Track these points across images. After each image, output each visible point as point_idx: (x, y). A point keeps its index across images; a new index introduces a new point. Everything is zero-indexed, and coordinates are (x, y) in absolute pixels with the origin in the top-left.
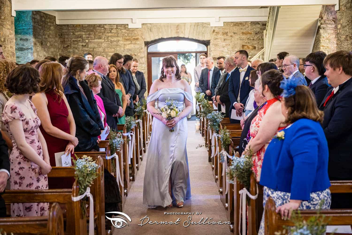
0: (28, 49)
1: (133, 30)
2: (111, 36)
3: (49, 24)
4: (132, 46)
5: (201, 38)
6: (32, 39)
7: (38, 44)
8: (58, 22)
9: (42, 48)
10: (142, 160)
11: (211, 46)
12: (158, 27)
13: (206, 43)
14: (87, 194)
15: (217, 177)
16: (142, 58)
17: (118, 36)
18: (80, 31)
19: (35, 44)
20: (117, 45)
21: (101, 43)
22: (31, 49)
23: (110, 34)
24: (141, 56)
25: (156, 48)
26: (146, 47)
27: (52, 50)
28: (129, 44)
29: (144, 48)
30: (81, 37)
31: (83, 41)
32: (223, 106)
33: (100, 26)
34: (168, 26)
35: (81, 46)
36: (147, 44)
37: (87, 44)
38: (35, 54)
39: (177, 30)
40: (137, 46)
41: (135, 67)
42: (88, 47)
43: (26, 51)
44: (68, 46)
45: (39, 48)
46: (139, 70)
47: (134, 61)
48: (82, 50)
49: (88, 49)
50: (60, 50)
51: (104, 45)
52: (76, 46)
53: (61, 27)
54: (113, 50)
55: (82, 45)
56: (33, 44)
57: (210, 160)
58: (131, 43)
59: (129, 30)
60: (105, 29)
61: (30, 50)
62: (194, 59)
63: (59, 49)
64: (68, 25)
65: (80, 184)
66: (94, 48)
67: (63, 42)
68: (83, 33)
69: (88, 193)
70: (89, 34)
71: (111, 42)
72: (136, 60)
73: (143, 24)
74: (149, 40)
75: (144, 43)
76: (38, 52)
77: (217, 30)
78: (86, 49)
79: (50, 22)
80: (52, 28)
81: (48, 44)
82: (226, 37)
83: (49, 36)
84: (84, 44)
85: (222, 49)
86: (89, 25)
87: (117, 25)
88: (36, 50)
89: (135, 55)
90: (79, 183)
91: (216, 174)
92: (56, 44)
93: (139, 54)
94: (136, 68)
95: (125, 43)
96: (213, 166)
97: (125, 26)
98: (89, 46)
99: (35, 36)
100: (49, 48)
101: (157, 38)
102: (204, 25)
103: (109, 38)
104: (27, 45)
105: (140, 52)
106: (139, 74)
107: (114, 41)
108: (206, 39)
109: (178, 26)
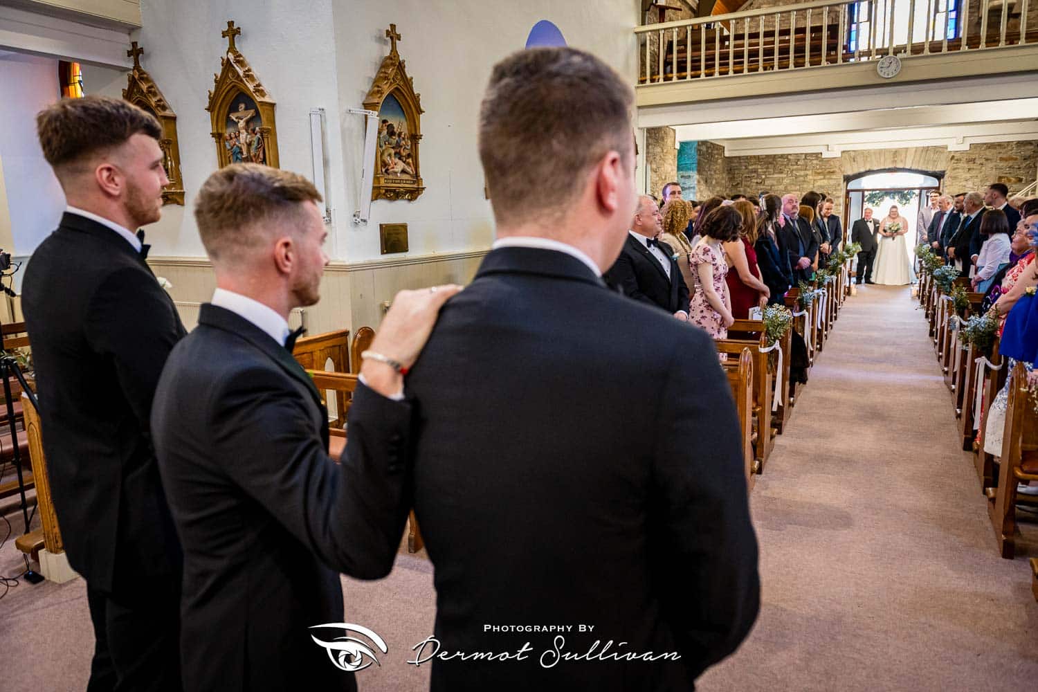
0: (689, 188)
1: (829, 160)
2: (797, 170)
3: (716, 156)
4: (825, 182)
5: (930, 169)
6: (695, 176)
7: (702, 182)
8: (727, 154)
9: (706, 186)
10: (832, 328)
11: (946, 180)
12: (866, 155)
13: (939, 176)
14: (776, 347)
15: (941, 354)
16: (838, 197)
17: (806, 170)
18: (755, 164)
19: (699, 182)
20: (804, 181)
21: (783, 179)
22: (694, 188)
23: (795, 167)
24: (837, 195)
25: (860, 184)
26: (845, 183)
27: (718, 189)
28: (821, 179)
29: (843, 185)
30: (755, 171)
31: (759, 176)
32: (959, 261)
33: (782, 156)
34: (881, 152)
35: (755, 184)
36: (848, 179)
37: (764, 180)
38: (698, 195)
39: (894, 158)
40: (832, 182)
41: (828, 209)
42: (764, 185)
43: (687, 191)
44: (738, 184)
45: (703, 187)
46: (834, 214)
47: (827, 201)
48: (756, 189)
49: (764, 187)
50: (728, 190)
51: (786, 181)
52: (749, 183)
53: (730, 159)
54: (798, 187)
55: (757, 183)
56: (696, 182)
57: (931, 334)
58: (824, 178)
59: (822, 160)
60: (789, 160)
61: (692, 190)
62: (917, 198)
63: (726, 188)
64: (739, 157)
65: (769, 334)
66: (771, 186)
67: (732, 179)
68: (759, 167)
69: (777, 345)
70: (767, 168)
71: (797, 177)
72: (830, 201)
73: (843, 152)
74: (850, 173)
75: (842, 178)
76: (701, 191)
77: (957, 156)
78: (762, 187)
79: (717, 154)
80: (720, 161)
81: (714, 182)
82: (972, 166)
83: (715, 171)
84: (759, 181)
85: (964, 183)
86: (767, 156)
87: (806, 154)
88: (699, 189)
89: (829, 194)
90: (767, 333)
91: (940, 350)
92: (723, 182)
93: (834, 193)
94: (829, 211)
95: (815, 178)
96: (936, 341)
97: (817, 156)
98: (766, 184)
99: (699, 172)
100: (714, 187)
101: (862, 170)
102: (938, 150)
103: (794, 172)
104: (689, 183)
105: (836, 190)
106: (833, 218)
107: (801, 176)
108: (939, 169)
109: (896, 153)
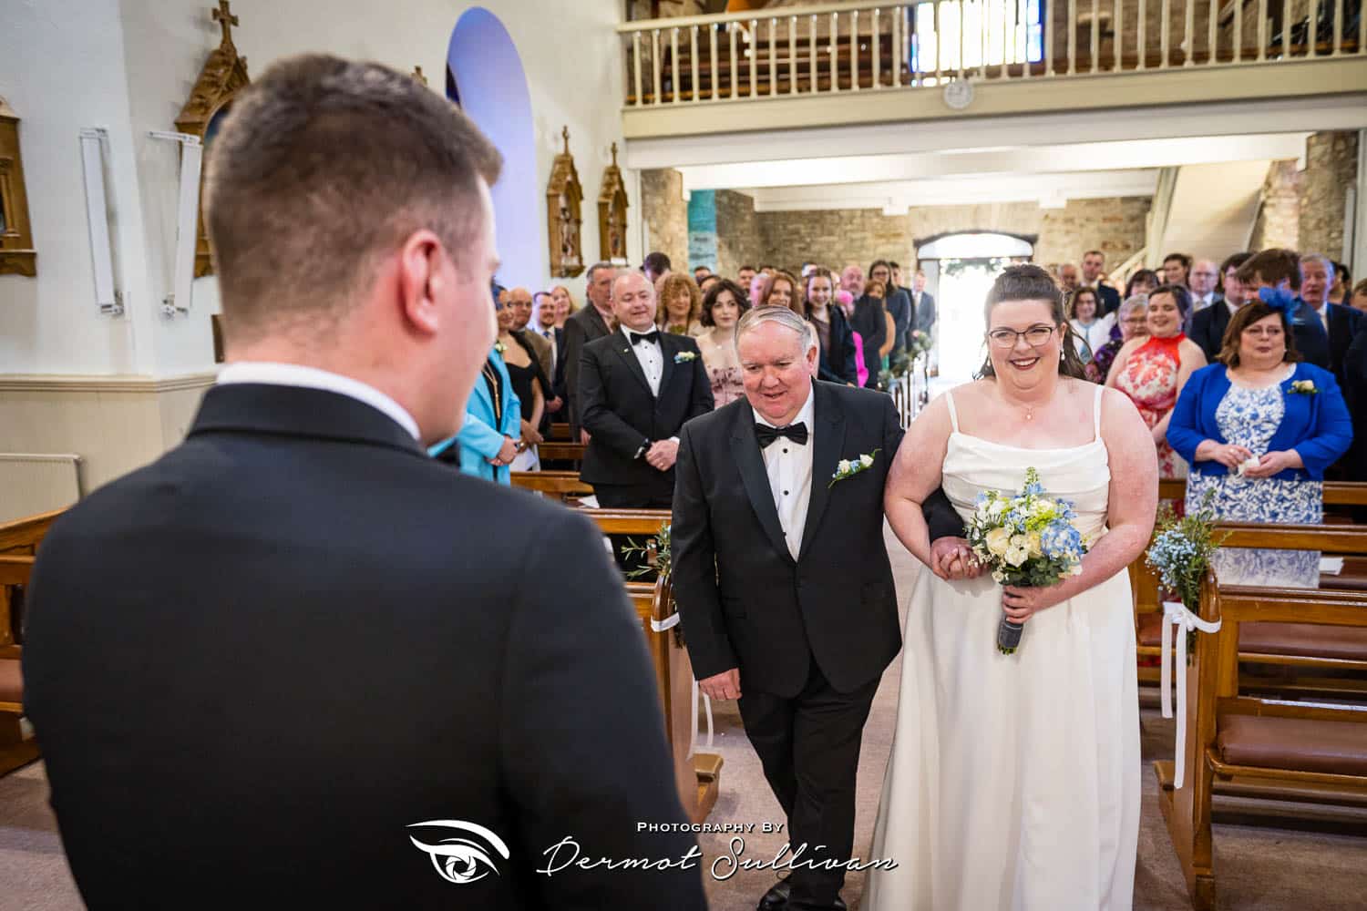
0: (707, 256)
1: (892, 218)
2: (852, 231)
3: (743, 211)
4: (893, 247)
5: (1021, 232)
6: (714, 238)
7: (725, 248)
8: (758, 207)
9: (731, 253)
11: (1040, 245)
13: (1032, 240)
17: (863, 231)
18: (797, 222)
19: (720, 247)
20: (862, 247)
21: (834, 243)
22: (713, 255)
23: (849, 227)
25: (934, 250)
26: (915, 250)
28: (884, 244)
29: (913, 252)
30: (797, 232)
31: (801, 239)
33: (832, 212)
35: (797, 250)
36: (918, 244)
37: (809, 245)
38: (720, 265)
39: (975, 216)
40: (899, 247)
42: (809, 251)
44: (775, 250)
45: (726, 253)
51: (839, 247)
52: (789, 249)
53: (762, 216)
55: (800, 248)
56: (716, 248)
58: (888, 243)
59: (883, 218)
60: (841, 218)
61: (710, 258)
63: (759, 255)
64: (775, 213)
66: (821, 253)
67: (766, 242)
68: (802, 226)
70: (813, 228)
71: (852, 240)
73: (911, 208)
74: (921, 235)
75: (911, 242)
76: (723, 261)
77: (1051, 215)
79: (745, 208)
80: (748, 218)
81: (741, 247)
82: (1070, 227)
83: (742, 232)
84: (802, 245)
86: (813, 212)
87: (863, 211)
88: (721, 256)
92: (755, 246)
95: (876, 242)
97: (877, 212)
98: (812, 250)
99: (720, 233)
100: (741, 254)
101: (936, 232)
103: (849, 234)
104: (705, 249)
107: (856, 240)
108: (1029, 232)
109: (977, 210)
